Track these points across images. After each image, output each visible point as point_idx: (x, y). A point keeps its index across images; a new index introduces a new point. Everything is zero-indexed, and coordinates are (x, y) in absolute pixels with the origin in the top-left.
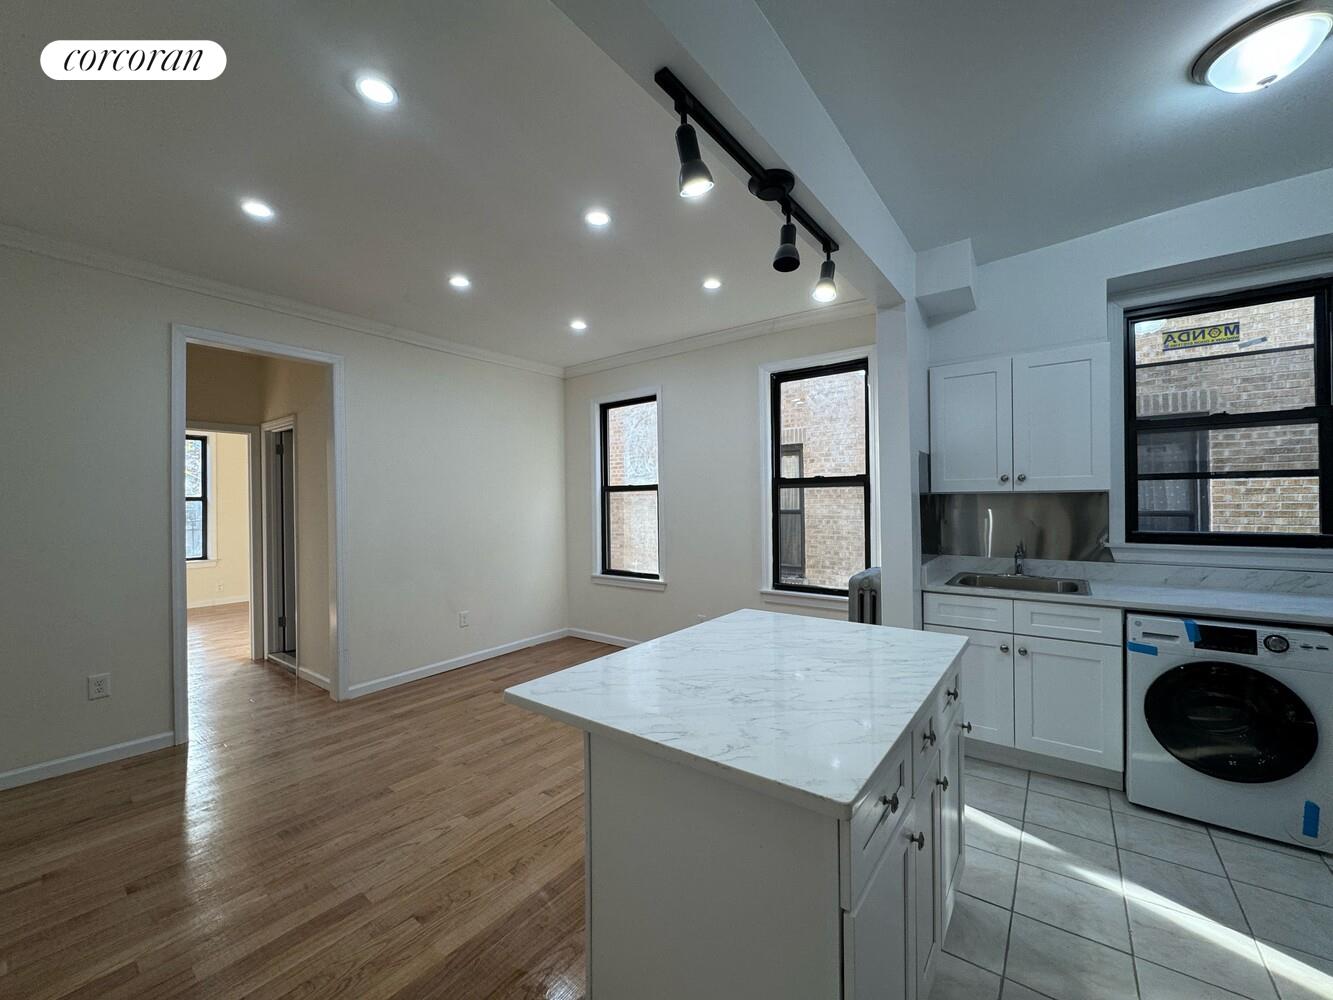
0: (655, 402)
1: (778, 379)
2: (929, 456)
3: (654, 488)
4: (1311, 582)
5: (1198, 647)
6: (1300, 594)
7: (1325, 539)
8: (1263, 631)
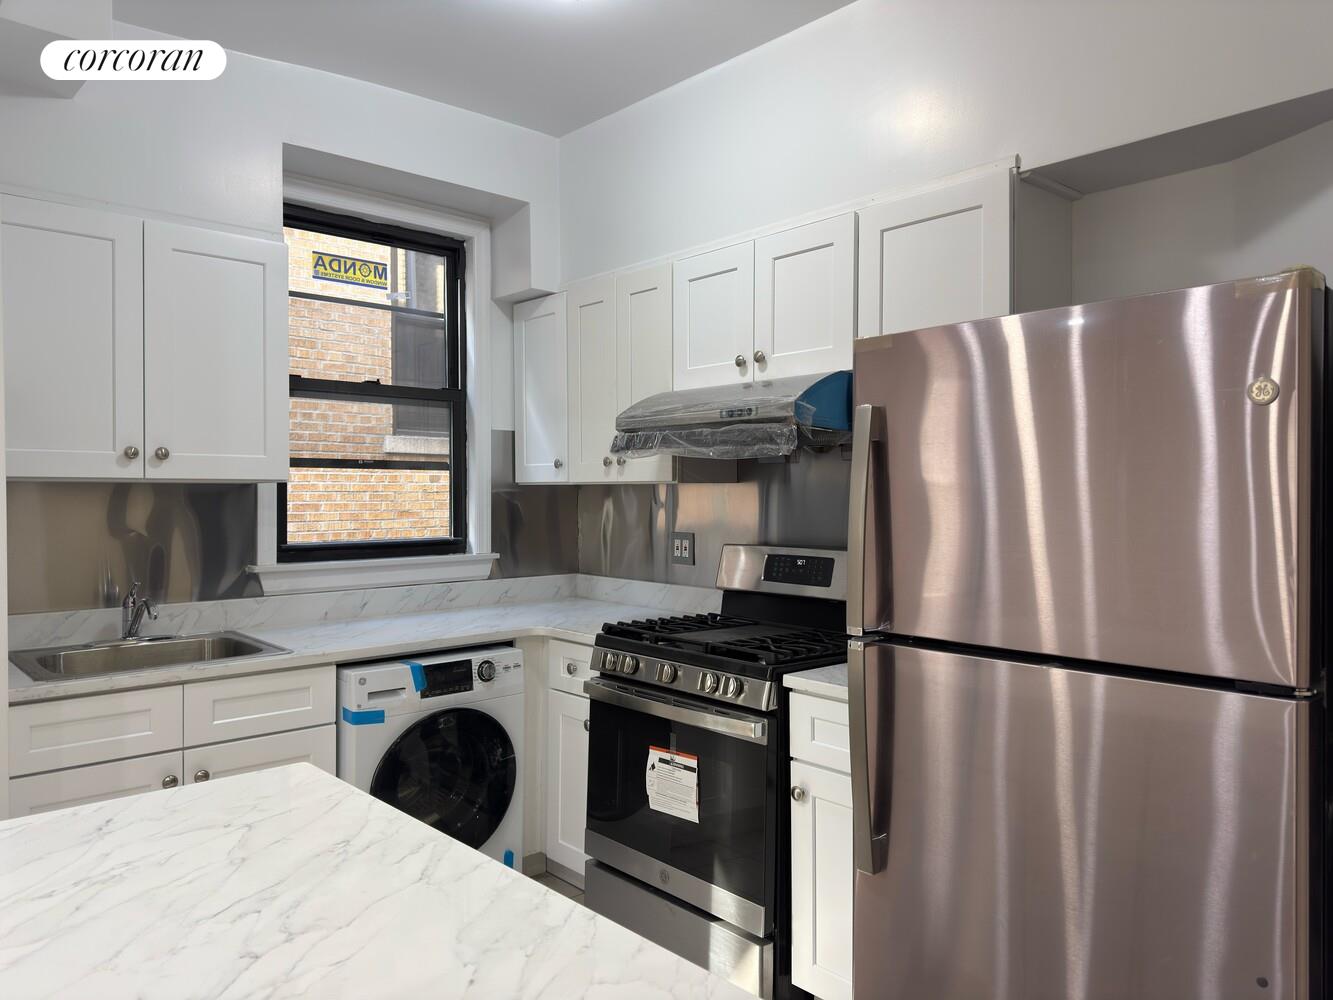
4: (452, 595)
5: (424, 696)
6: (448, 610)
7: (455, 544)
8: (476, 658)
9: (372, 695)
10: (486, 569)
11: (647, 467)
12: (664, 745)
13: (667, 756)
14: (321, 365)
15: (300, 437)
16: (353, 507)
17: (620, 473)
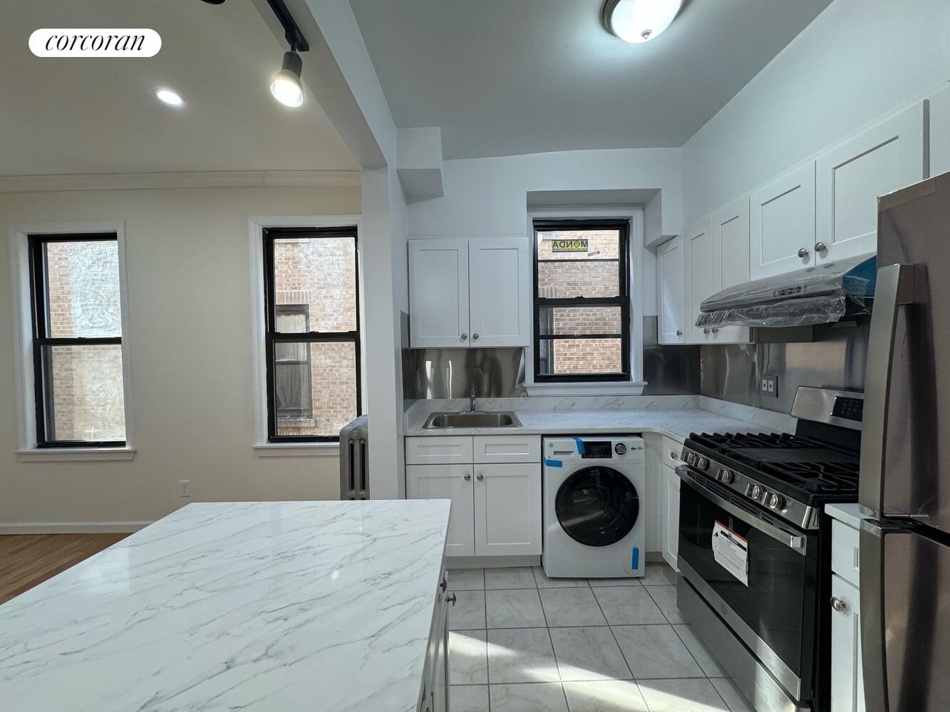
0: (116, 242)
1: (271, 235)
2: (409, 316)
3: (117, 341)
4: (620, 402)
5: (583, 457)
6: (617, 410)
7: (624, 376)
8: (614, 441)
9: (556, 453)
10: (640, 390)
11: (732, 333)
12: (725, 524)
13: (727, 532)
14: (594, 292)
15: (585, 324)
16: (608, 354)
17: (715, 338)
